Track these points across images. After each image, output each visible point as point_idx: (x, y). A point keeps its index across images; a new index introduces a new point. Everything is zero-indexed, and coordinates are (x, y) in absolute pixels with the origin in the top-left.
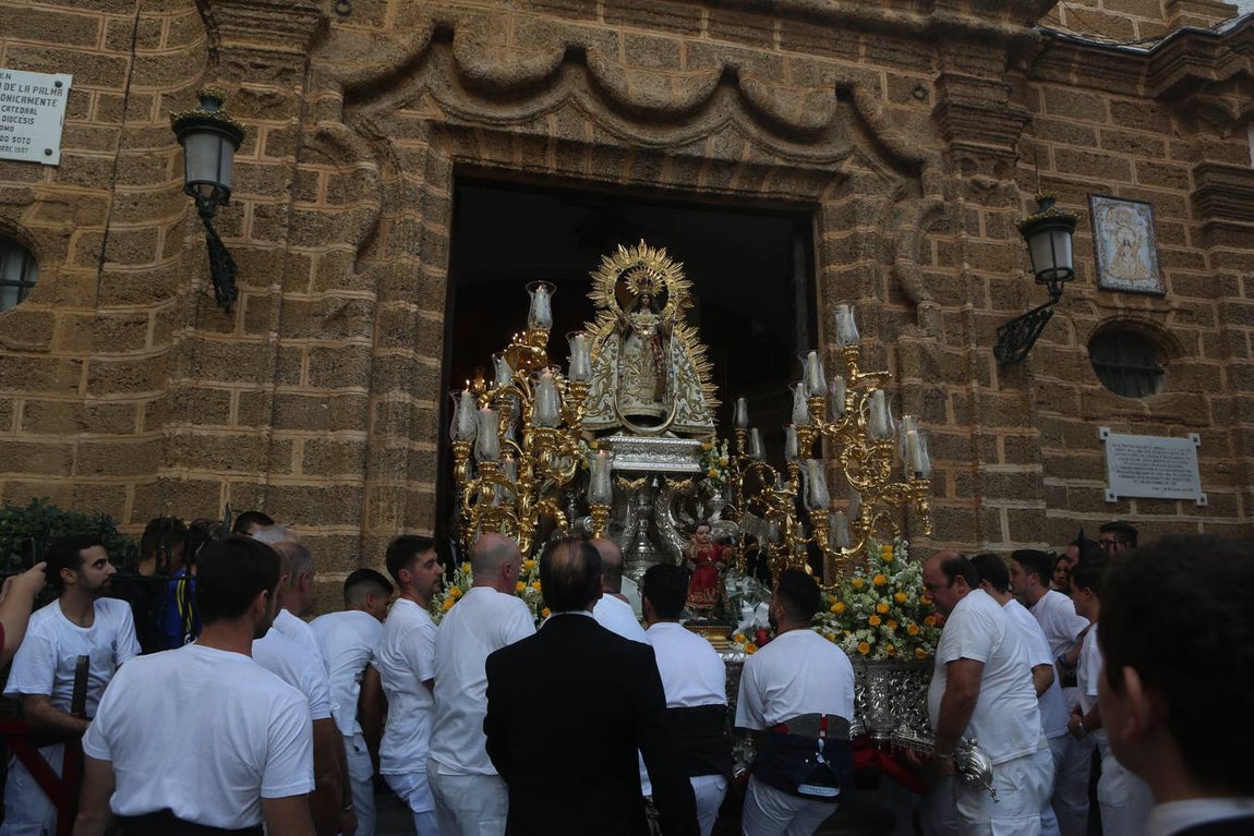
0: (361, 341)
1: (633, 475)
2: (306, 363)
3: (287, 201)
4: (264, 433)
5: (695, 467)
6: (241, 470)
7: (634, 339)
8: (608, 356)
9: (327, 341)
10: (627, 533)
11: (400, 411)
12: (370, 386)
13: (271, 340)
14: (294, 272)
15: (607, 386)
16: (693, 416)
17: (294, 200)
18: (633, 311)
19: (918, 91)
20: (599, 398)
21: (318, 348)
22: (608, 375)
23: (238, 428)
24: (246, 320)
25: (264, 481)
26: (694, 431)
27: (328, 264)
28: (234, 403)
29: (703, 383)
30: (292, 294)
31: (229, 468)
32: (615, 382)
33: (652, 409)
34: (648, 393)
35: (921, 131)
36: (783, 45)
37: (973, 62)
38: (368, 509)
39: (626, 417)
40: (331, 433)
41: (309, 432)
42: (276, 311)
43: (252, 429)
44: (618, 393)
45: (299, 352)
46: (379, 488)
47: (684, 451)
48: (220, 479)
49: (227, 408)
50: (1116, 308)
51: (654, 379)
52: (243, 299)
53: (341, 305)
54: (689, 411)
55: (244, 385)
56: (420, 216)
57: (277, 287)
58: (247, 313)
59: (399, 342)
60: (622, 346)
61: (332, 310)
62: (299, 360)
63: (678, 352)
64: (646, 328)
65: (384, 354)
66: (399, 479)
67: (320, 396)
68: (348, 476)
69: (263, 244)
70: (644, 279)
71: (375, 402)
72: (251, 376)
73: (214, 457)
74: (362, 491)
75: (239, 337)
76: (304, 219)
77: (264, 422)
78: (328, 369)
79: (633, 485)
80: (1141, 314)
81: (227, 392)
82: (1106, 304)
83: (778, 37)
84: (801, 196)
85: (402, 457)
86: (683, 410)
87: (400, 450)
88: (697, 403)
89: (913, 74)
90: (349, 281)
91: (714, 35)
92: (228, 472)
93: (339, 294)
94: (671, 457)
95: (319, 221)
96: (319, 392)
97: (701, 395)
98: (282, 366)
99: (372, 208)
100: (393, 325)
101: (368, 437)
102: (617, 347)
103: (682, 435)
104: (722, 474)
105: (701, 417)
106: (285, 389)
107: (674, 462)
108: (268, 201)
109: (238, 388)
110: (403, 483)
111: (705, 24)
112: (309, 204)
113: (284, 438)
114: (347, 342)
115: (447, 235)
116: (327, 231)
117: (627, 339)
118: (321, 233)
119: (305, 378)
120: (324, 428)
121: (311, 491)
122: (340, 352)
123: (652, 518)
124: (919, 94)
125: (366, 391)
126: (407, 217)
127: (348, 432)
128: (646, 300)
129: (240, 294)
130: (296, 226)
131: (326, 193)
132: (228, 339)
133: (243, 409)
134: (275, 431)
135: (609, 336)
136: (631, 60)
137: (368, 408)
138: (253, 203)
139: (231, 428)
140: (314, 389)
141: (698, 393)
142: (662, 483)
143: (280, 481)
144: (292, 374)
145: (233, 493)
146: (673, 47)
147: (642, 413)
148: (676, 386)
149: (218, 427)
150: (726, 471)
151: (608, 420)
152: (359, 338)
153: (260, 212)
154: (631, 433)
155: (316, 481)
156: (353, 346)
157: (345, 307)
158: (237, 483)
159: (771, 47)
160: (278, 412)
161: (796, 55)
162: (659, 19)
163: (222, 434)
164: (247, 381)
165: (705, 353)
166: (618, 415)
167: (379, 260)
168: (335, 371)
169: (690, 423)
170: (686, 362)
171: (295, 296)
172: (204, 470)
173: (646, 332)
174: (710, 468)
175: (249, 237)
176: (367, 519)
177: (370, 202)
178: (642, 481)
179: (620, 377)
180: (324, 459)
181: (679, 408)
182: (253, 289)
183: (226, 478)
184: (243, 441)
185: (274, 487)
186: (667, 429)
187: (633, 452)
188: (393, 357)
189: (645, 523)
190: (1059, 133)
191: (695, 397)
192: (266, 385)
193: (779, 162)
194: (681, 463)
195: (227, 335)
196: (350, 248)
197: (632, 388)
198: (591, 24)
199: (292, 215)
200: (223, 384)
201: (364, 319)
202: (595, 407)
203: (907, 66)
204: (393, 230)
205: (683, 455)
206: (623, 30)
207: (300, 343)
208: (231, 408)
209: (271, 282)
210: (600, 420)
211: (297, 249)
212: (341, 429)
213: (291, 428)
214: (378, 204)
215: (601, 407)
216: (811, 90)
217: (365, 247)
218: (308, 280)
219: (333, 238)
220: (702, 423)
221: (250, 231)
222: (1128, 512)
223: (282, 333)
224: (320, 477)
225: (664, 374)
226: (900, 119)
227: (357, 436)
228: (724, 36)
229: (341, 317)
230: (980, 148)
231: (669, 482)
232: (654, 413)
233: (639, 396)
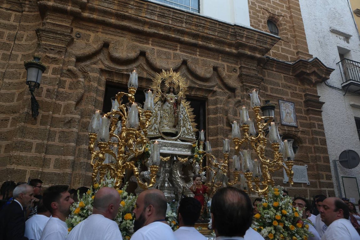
0: (75, 130)
2: (57, 135)
3: (56, 88)
4: (43, 156)
5: (189, 153)
6: (34, 167)
7: (167, 103)
8: (157, 109)
9: (65, 129)
10: (161, 179)
11: (85, 151)
12: (77, 143)
13: (47, 128)
14: (57, 108)
15: (156, 120)
16: (188, 134)
17: (59, 88)
18: (167, 93)
19: (234, 70)
20: (152, 125)
21: (62, 131)
22: (156, 116)
23: (35, 154)
24: (41, 122)
25: (41, 170)
26: (188, 140)
27: (67, 107)
28: (34, 147)
29: (191, 122)
30: (55, 115)
31: (30, 166)
32: (159, 119)
33: (173, 131)
34: (171, 124)
35: (235, 80)
36: (199, 55)
37: (249, 63)
38: (73, 180)
39: (163, 133)
40: (64, 157)
41: (57, 156)
42: (50, 120)
43: (39, 154)
44: (160, 123)
45: (56, 132)
46: (76, 174)
47: (185, 147)
48: (27, 169)
49: (32, 147)
50: (285, 130)
51: (174, 119)
52: (40, 115)
53: (70, 119)
54: (186, 132)
55: (38, 141)
56: (95, 95)
57: (51, 113)
58: (41, 119)
59: (86, 131)
60: (162, 106)
61: (67, 120)
62: (56, 135)
63: (183, 110)
64: (172, 99)
65: (81, 134)
66: (83, 171)
67: (61, 145)
68: (68, 170)
69: (48, 100)
70: (172, 82)
71: (78, 148)
72: (40, 138)
73: (26, 162)
74: (71, 174)
75: (38, 126)
76: (61, 93)
77: (43, 152)
78: (64, 138)
79: (165, 159)
80: (292, 132)
81: (32, 143)
82: (283, 129)
83: (198, 53)
84: (203, 96)
85: (84, 165)
86: (184, 132)
87: (84, 162)
88: (189, 129)
89: (233, 65)
90: (73, 112)
91: (181, 51)
92: (30, 167)
93: (69, 116)
94: (180, 149)
95: (65, 94)
96: (61, 144)
97: (191, 126)
98: (50, 136)
99: (81, 92)
100: (85, 126)
101: (75, 158)
102: (160, 106)
103: (184, 141)
104: (200, 156)
105: (191, 135)
106: (50, 143)
107: (181, 151)
108: (51, 87)
109: (36, 142)
110: (84, 172)
111: (179, 48)
112: (63, 89)
113: (49, 157)
114: (71, 130)
115: (103, 101)
116: (67, 97)
117: (164, 104)
118: (66, 98)
119: (57, 140)
120: (61, 155)
121: (55, 174)
122: (68, 133)
123: (171, 173)
124: (235, 71)
125: (75, 144)
126: (92, 95)
127: (69, 156)
128: (172, 90)
129: (39, 114)
130: (59, 95)
131: (68, 86)
132: (34, 127)
133: (36, 148)
134: (46, 155)
135: (157, 102)
136: (158, 56)
137: (75, 150)
138: (46, 88)
139: (32, 154)
140: (59, 143)
141: (190, 125)
143: (46, 170)
144: (53, 139)
145: (31, 174)
146: (169, 54)
147: (169, 131)
148: (182, 122)
149: (28, 153)
150: (201, 156)
151: (155, 134)
152: (74, 129)
153: (48, 91)
154: (164, 139)
155: (57, 171)
156: (72, 131)
157: (71, 120)
158: (32, 171)
159: (196, 55)
160: (47, 150)
161: (202, 58)
162: (166, 46)
163: (29, 155)
164: (39, 140)
165: (193, 111)
166: (159, 132)
167: (82, 107)
168: (66, 138)
169: (187, 137)
170: (186, 114)
171: (56, 115)
172: (22, 166)
173: (171, 101)
174: (195, 154)
175: (44, 97)
176: (72, 183)
177: (81, 90)
178: (169, 158)
179: (161, 117)
180: (60, 164)
181: (183, 131)
182: (43, 112)
183: (29, 169)
184: (36, 158)
185: (44, 172)
186: (178, 138)
187: (165, 146)
188: (84, 135)
189: (168, 175)
190: (271, 83)
191: (189, 127)
192: (45, 141)
193: (197, 86)
194: (184, 151)
195: (34, 126)
196: (74, 103)
197: (165, 122)
198: (147, 46)
199: (57, 92)
200: (31, 140)
201: (76, 123)
202: (150, 128)
203: (232, 63)
204: (87, 98)
205: (184, 148)
206: (156, 48)
207: (56, 129)
208: (33, 148)
209: (49, 111)
210: (152, 133)
211: (58, 102)
212: (66, 155)
213: (51, 155)
214: (83, 90)
215: (153, 128)
216: (206, 68)
217: (78, 103)
218: (60, 111)
219: (69, 100)
220: (191, 137)
221: (44, 96)
222: (289, 186)
223: (51, 126)
224: (58, 170)
225: (178, 117)
226: (230, 77)
227: (71, 158)
228: (184, 52)
229: (69, 123)
230: (250, 86)
231: (180, 159)
232: (173, 132)
233: (168, 125)
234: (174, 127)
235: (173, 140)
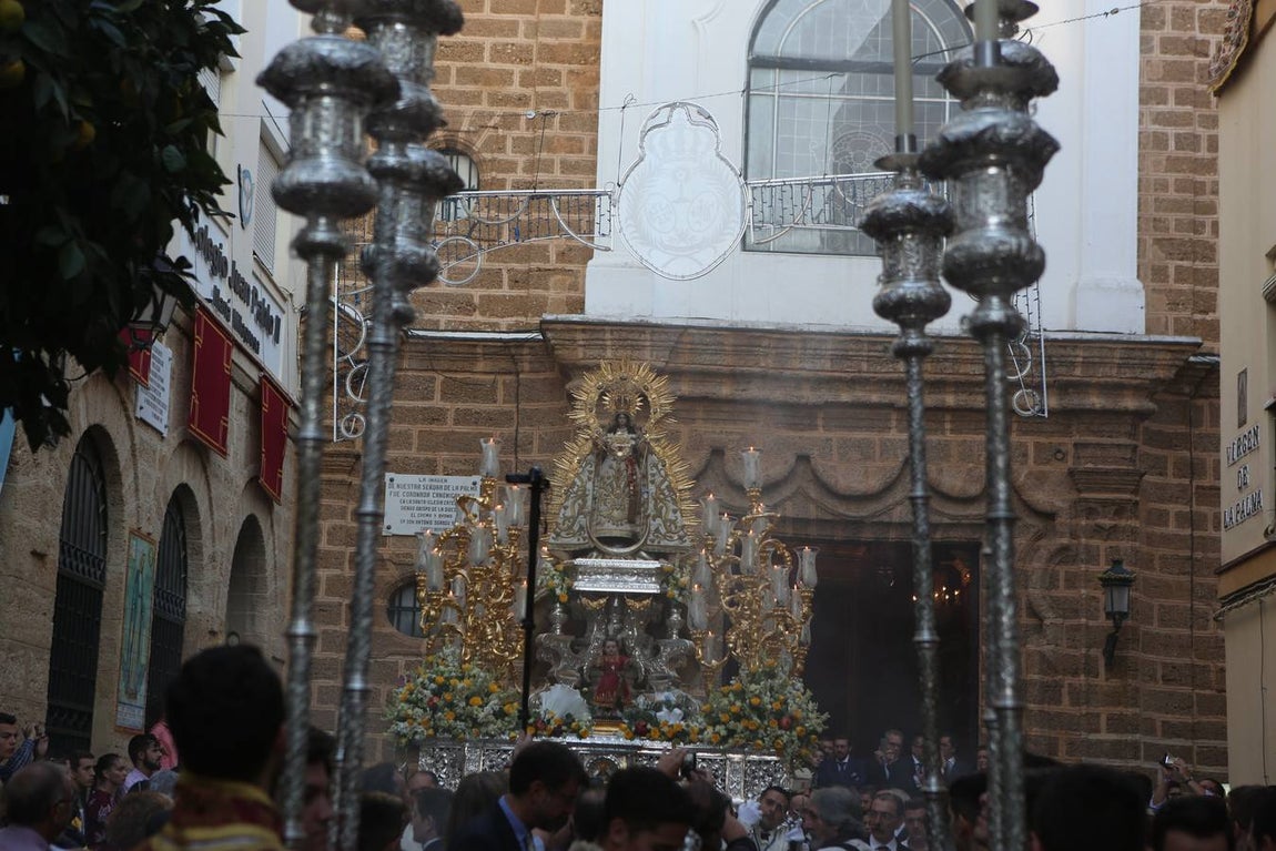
1: (595, 595)
5: (655, 588)
7: (609, 461)
8: (585, 477)
15: (582, 507)
16: (667, 536)
18: (609, 432)
20: (575, 518)
22: (583, 497)
29: (679, 502)
32: (589, 503)
34: (621, 515)
39: (598, 538)
44: (592, 514)
47: (650, 573)
51: (626, 501)
54: (663, 530)
60: (598, 467)
63: (655, 471)
64: (620, 449)
70: (620, 398)
79: (594, 604)
86: (657, 530)
88: (673, 522)
97: (678, 514)
103: (656, 557)
104: (680, 595)
105: (676, 537)
117: (602, 461)
128: (622, 420)
135: (587, 456)
141: (675, 512)
142: (623, 604)
147: (615, 534)
148: (651, 505)
151: (582, 541)
154: (604, 555)
169: (664, 543)
170: (666, 480)
173: (621, 453)
174: (669, 589)
178: (602, 601)
179: (594, 499)
181: (654, 528)
186: (638, 551)
187: (598, 574)
191: (671, 516)
197: (604, 509)
202: (570, 527)
205: (645, 577)
210: (575, 541)
215: (576, 528)
220: (677, 543)
225: (638, 494)
231: (630, 602)
232: (624, 534)
233: (610, 518)
235: (626, 556)
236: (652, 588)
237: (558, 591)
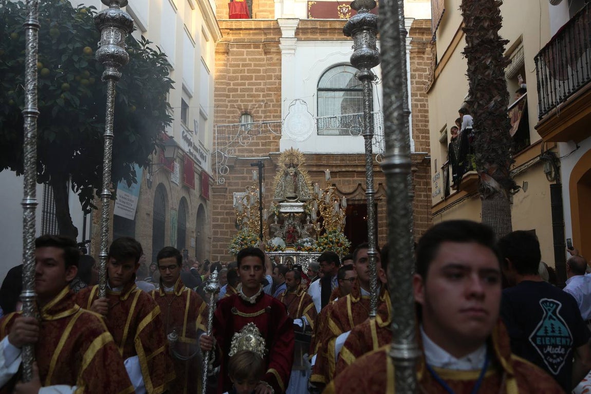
1: (286, 213)
7: (288, 176)
15: (281, 189)
16: (305, 196)
18: (288, 168)
20: (280, 192)
22: (282, 186)
32: (283, 188)
33: (293, 195)
34: (292, 191)
39: (286, 197)
44: (284, 191)
51: (294, 187)
54: (304, 194)
60: (285, 178)
63: (301, 178)
64: (291, 173)
70: (291, 159)
79: (286, 215)
86: (302, 194)
103: (302, 202)
107: (297, 209)
128: (292, 165)
142: (294, 215)
147: (291, 196)
154: (288, 202)
169: (304, 198)
174: (306, 210)
178: (288, 214)
179: (285, 187)
186: (297, 200)
187: (287, 207)
191: (306, 191)
194: (299, 209)
197: (288, 189)
202: (278, 195)
205: (300, 207)
210: (280, 198)
215: (280, 195)
225: (297, 185)
231: (296, 214)
233: (289, 192)
234: (295, 192)
235: (294, 202)
236: (302, 210)
237: (276, 212)
